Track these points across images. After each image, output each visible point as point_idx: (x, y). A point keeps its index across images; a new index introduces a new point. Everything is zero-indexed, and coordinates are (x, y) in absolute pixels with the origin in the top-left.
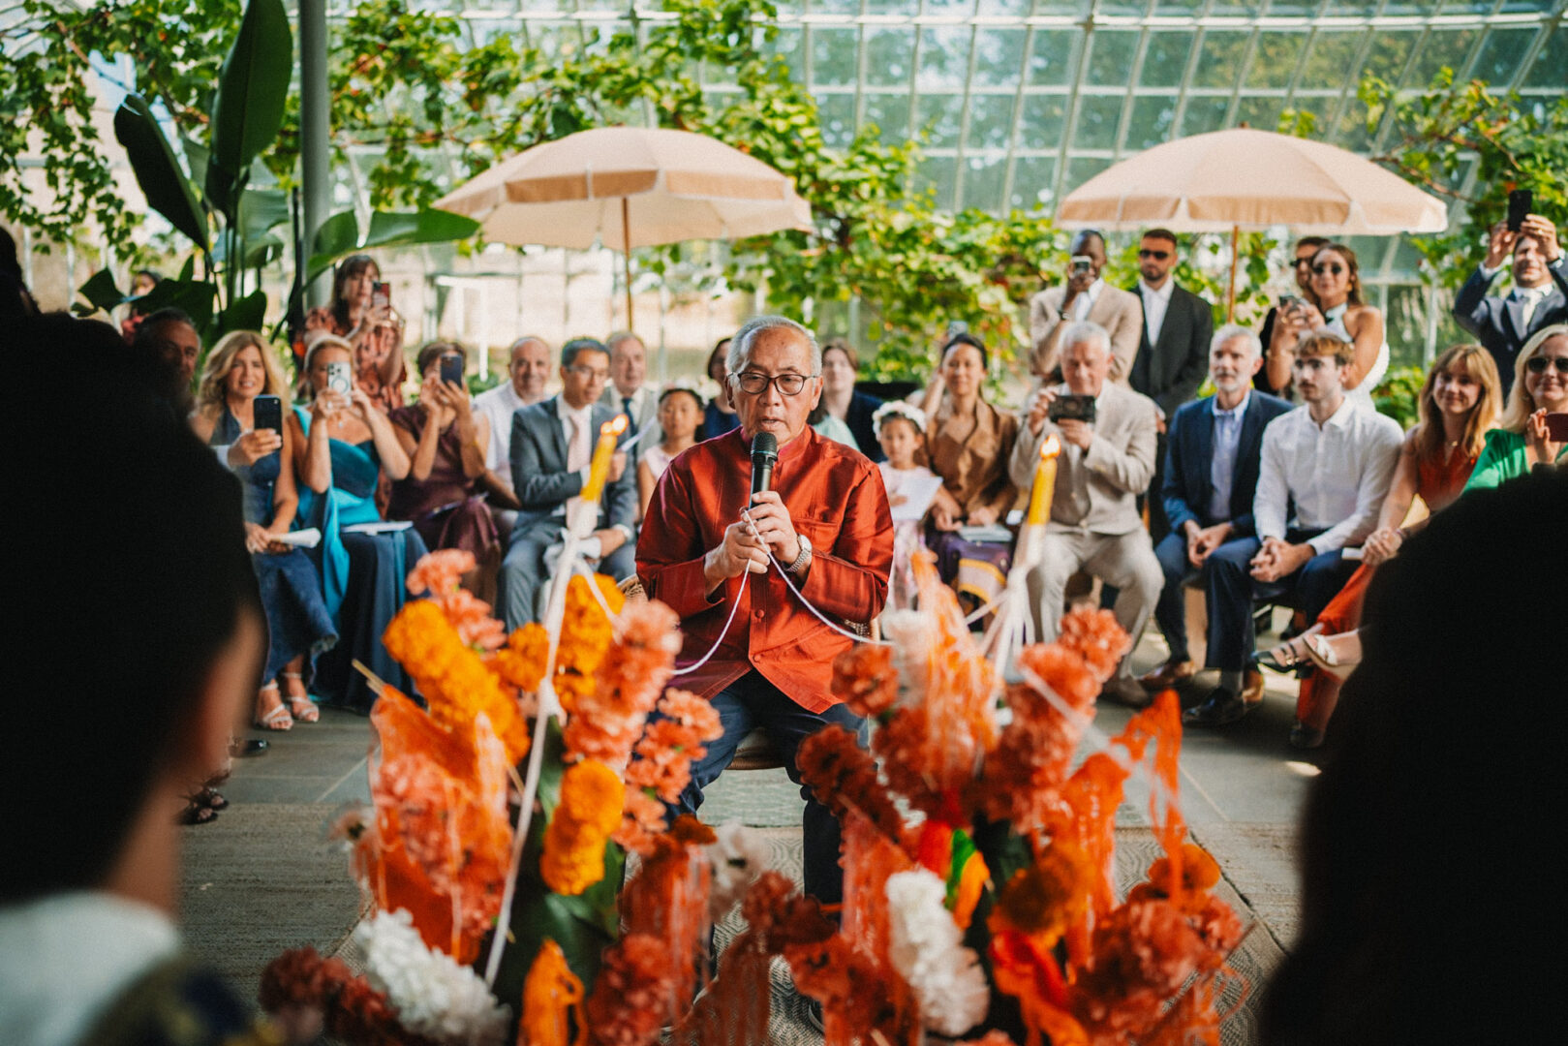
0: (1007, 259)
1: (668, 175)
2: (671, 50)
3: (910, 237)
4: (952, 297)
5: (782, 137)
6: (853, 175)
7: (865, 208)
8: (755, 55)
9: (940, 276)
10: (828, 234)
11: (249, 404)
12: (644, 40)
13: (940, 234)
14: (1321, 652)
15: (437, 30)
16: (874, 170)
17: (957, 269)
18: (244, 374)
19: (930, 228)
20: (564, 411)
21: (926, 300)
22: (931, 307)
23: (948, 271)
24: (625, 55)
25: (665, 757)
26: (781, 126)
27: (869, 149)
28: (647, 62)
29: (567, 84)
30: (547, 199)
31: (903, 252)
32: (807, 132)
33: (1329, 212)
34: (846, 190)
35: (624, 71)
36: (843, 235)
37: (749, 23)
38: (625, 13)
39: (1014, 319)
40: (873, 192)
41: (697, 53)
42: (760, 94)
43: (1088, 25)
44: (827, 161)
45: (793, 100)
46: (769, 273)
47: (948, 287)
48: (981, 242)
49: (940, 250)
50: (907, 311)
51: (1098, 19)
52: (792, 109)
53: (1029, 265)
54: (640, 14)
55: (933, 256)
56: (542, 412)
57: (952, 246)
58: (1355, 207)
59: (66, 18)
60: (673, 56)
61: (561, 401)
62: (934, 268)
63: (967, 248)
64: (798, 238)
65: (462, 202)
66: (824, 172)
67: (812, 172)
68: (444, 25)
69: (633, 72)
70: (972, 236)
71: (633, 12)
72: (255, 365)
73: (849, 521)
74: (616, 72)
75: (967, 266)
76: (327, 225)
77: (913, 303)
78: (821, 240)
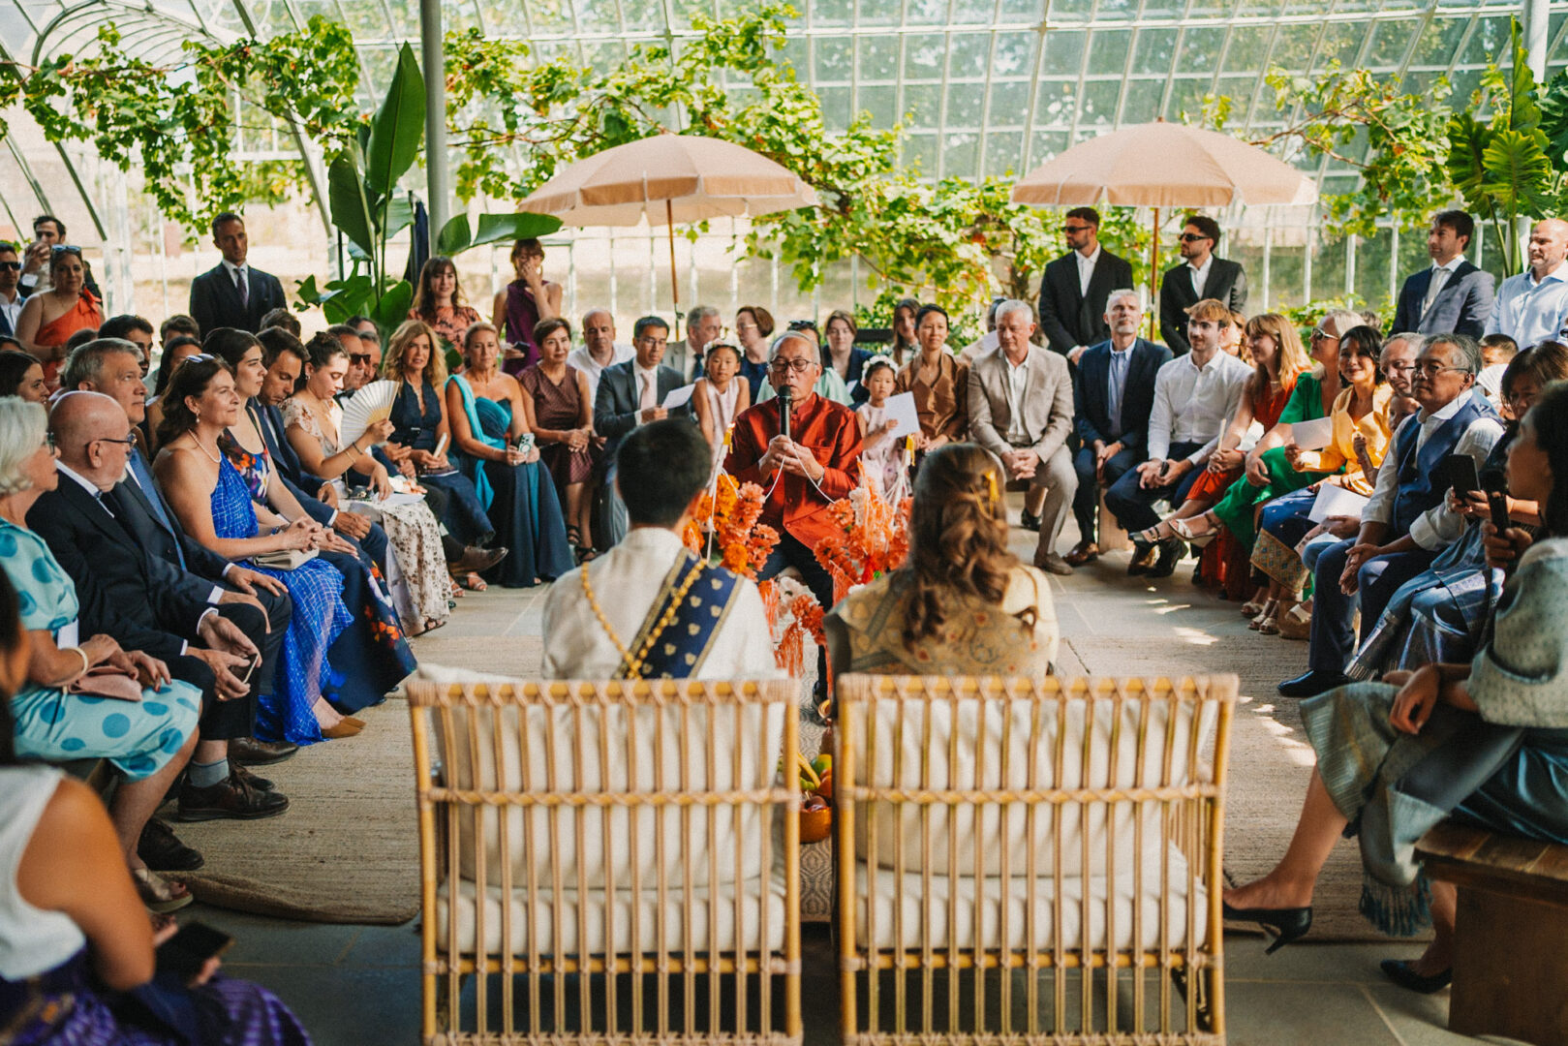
0: (982, 219)
1: (705, 180)
2: (700, 61)
3: (899, 206)
4: (935, 251)
5: (792, 129)
6: (850, 158)
7: (860, 185)
8: (769, 63)
9: (925, 236)
10: (831, 205)
11: (419, 373)
12: (676, 56)
13: (924, 202)
14: (1181, 531)
15: (510, 52)
16: (868, 151)
17: (937, 229)
18: (418, 354)
19: (918, 198)
20: (638, 370)
21: (916, 254)
22: (920, 260)
23: (931, 233)
24: (662, 65)
25: (757, 552)
26: (790, 120)
27: (864, 133)
28: (679, 72)
29: (616, 94)
30: (613, 202)
31: (893, 218)
32: (812, 124)
33: (1217, 197)
34: (844, 171)
35: (661, 80)
36: (844, 203)
37: (762, 36)
38: (662, 32)
39: (988, 268)
40: (867, 170)
41: (720, 61)
42: (773, 92)
43: (1042, 29)
44: (828, 146)
45: (799, 98)
46: (782, 237)
47: (933, 243)
48: (958, 207)
49: (925, 213)
50: (900, 264)
51: (1049, 25)
52: (798, 105)
53: (1001, 222)
54: (674, 32)
55: (919, 220)
56: (623, 372)
57: (936, 211)
58: (1238, 190)
59: (213, 55)
60: (701, 66)
61: (635, 362)
62: (918, 230)
63: (947, 212)
64: (808, 213)
65: (544, 202)
66: (825, 155)
67: (817, 156)
68: (513, 46)
69: (670, 82)
70: (954, 202)
71: (668, 31)
72: (425, 347)
73: (839, 446)
74: (656, 81)
75: (948, 228)
76: (447, 226)
77: (905, 258)
78: (825, 210)
